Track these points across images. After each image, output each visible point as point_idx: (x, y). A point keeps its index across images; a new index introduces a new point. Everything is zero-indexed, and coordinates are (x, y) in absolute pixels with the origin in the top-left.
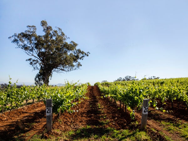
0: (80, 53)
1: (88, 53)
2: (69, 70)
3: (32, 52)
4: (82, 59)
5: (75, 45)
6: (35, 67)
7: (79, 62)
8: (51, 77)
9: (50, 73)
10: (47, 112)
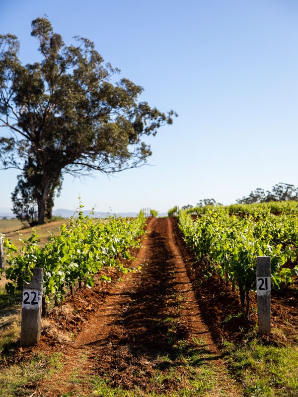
0: (147, 116)
1: (172, 113)
2: (117, 169)
3: (6, 116)
4: (152, 132)
5: (135, 90)
6: (8, 160)
7: (143, 145)
8: (59, 190)
9: (57, 178)
10: (260, 288)
